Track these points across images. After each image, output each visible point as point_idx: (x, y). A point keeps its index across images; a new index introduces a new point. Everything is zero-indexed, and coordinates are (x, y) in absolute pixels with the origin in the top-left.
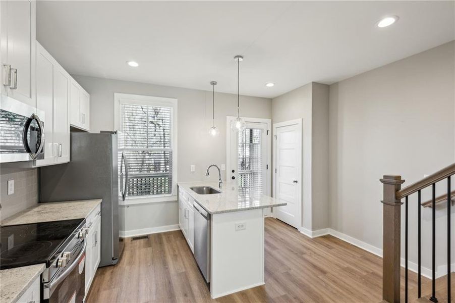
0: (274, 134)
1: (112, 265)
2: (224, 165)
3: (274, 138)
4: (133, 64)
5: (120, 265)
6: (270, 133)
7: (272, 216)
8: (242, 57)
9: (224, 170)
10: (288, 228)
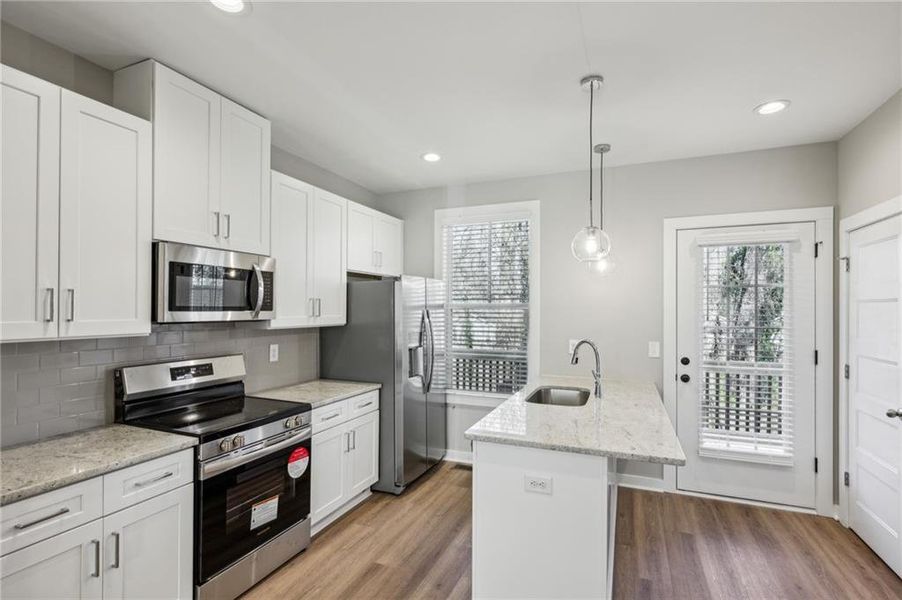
0: (843, 254)
1: (393, 494)
2: (658, 344)
3: (843, 264)
4: (432, 158)
5: (404, 498)
6: (826, 251)
7: (836, 518)
8: (599, 78)
9: (657, 355)
10: (869, 570)
